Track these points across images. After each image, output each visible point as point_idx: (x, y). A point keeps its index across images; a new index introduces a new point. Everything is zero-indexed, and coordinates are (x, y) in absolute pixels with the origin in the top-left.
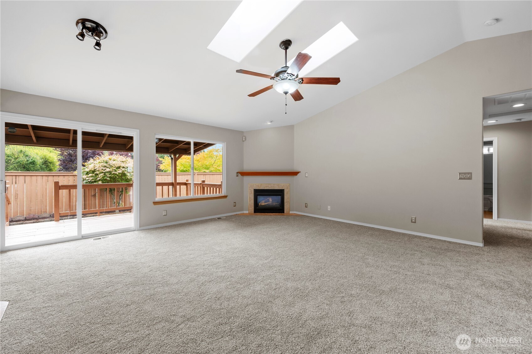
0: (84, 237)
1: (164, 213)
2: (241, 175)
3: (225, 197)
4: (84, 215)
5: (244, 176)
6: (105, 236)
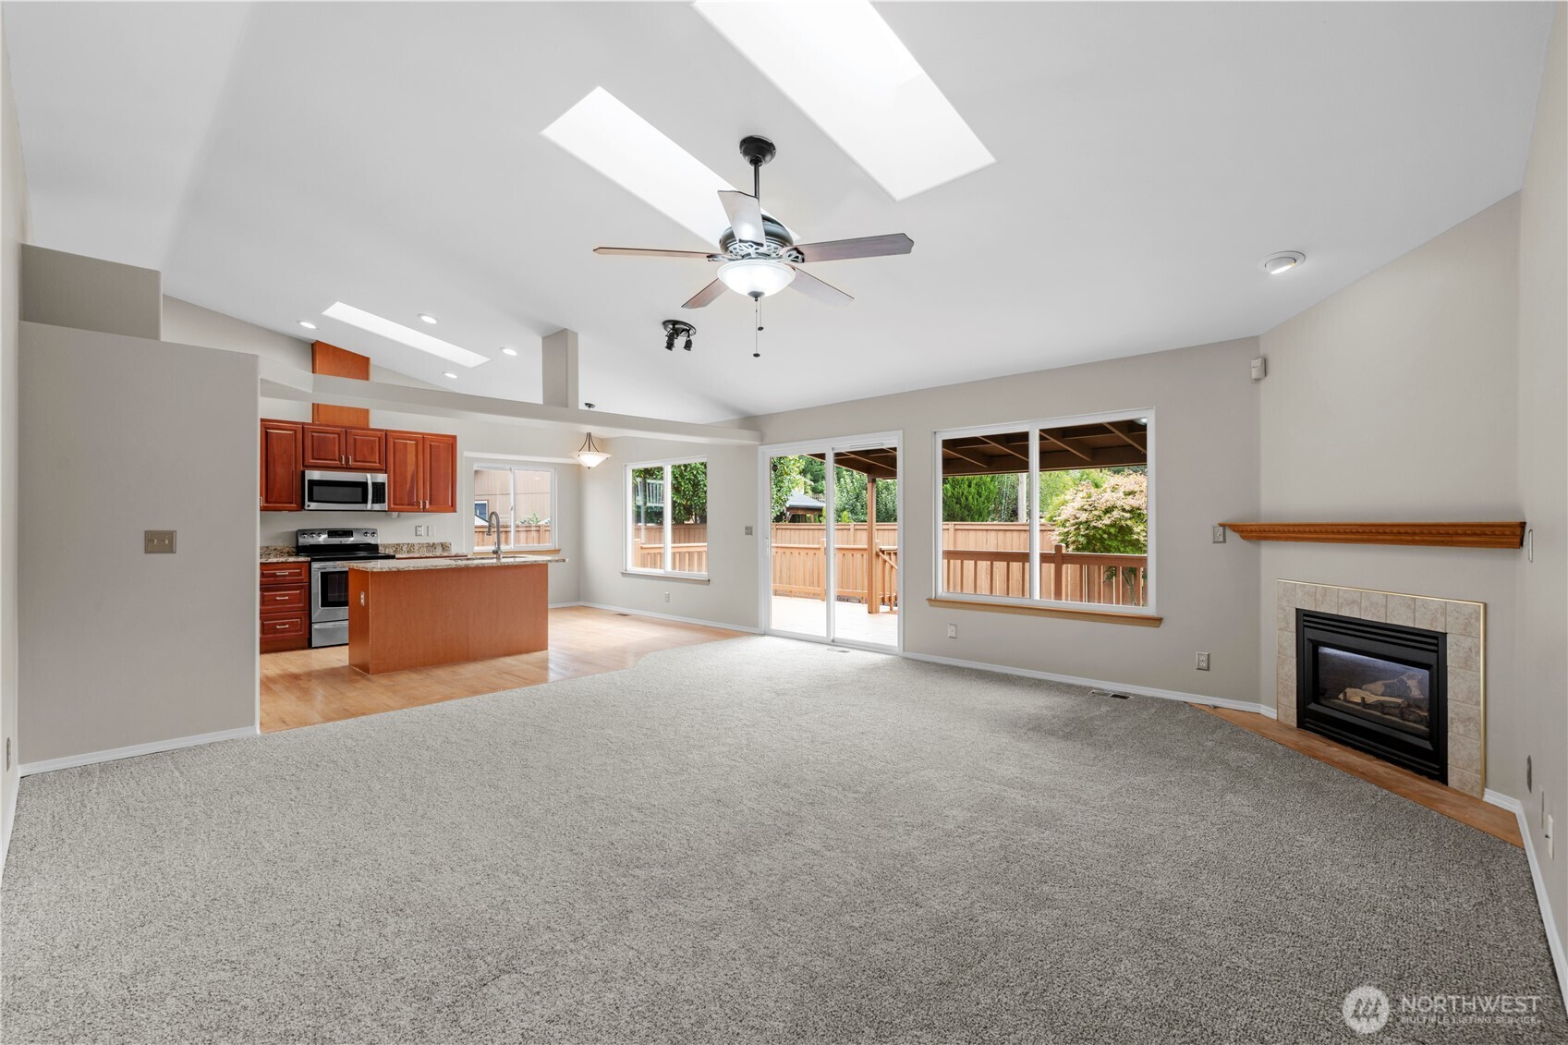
0: (834, 643)
1: (951, 631)
2: (1243, 537)
3: (1156, 621)
4: (841, 598)
5: (1264, 543)
6: (846, 650)
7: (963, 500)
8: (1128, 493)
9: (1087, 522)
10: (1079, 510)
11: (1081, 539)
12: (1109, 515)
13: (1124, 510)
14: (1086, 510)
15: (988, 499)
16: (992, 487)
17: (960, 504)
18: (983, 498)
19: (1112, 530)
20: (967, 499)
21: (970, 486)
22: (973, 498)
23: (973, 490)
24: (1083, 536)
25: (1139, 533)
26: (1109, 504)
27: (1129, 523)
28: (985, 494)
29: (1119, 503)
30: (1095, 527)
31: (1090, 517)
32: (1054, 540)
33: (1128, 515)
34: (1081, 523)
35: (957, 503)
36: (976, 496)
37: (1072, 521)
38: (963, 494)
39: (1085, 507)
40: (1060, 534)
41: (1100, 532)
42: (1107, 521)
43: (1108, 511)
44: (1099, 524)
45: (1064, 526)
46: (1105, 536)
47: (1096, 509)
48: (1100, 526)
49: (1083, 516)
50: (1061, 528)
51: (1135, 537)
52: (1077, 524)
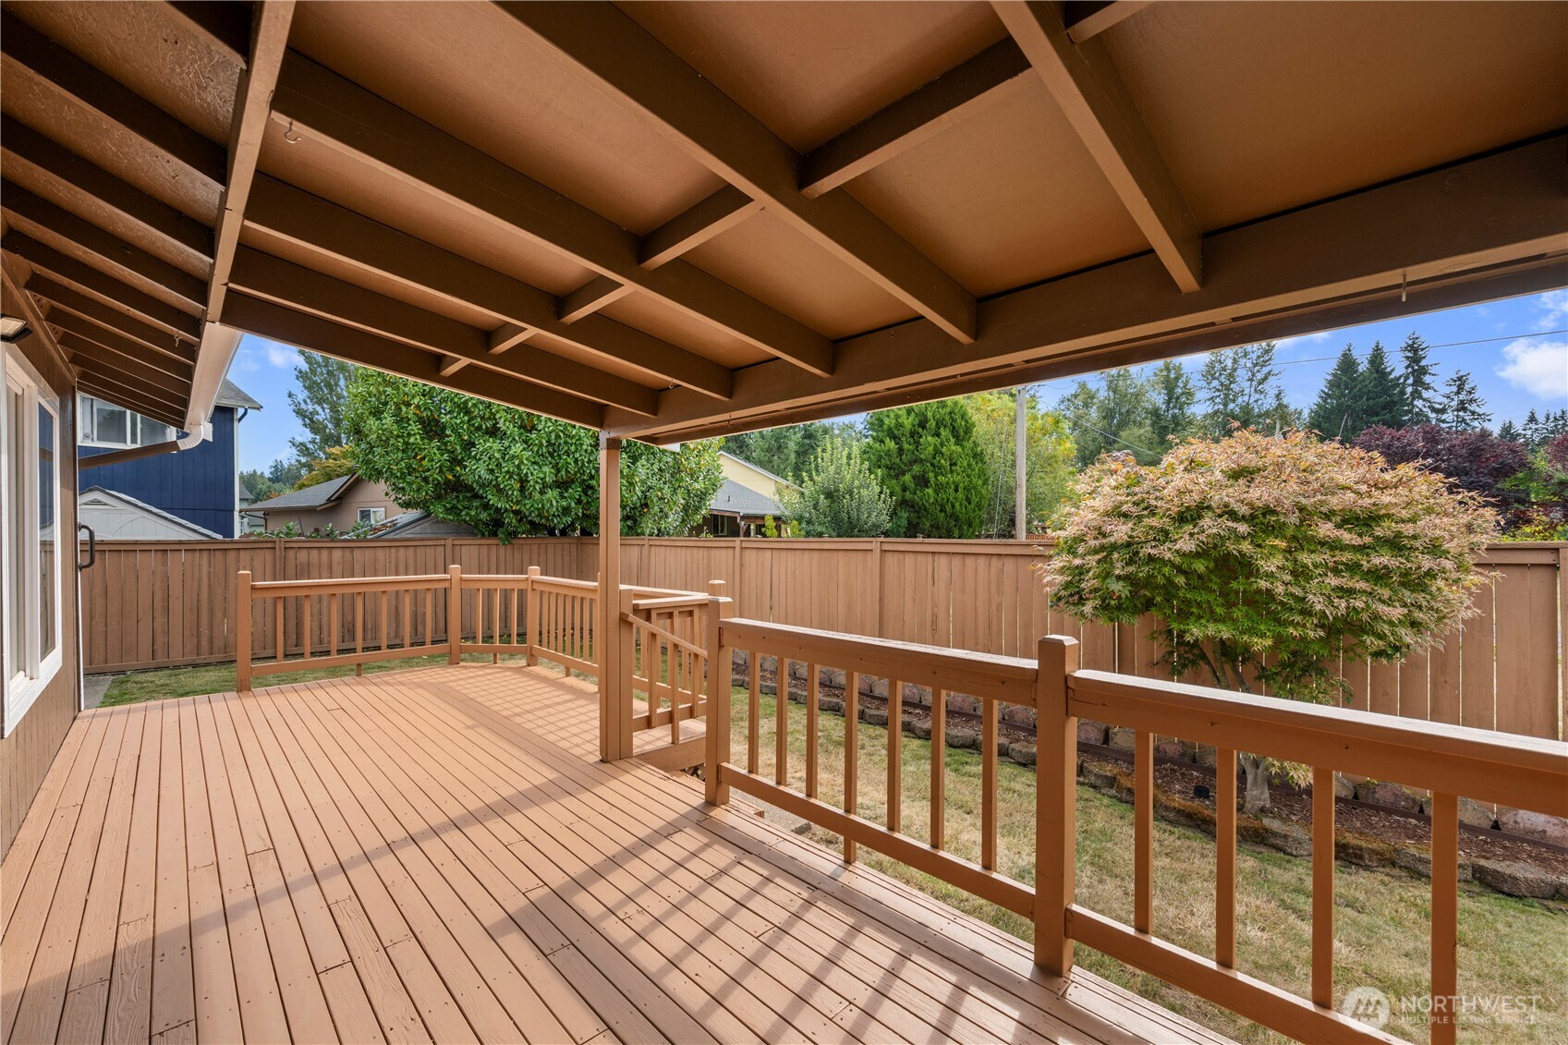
7: (948, 508)
8: (1235, 475)
9: (1129, 545)
10: (1107, 514)
11: (1117, 587)
12: (1189, 528)
13: (1233, 515)
14: (1125, 515)
15: (979, 506)
16: (984, 492)
17: (945, 512)
18: (972, 506)
19: (1200, 566)
20: (953, 506)
21: (956, 491)
22: (961, 504)
23: (960, 495)
24: (1119, 578)
25: (1270, 576)
26: (1192, 500)
27: (1246, 547)
28: (975, 499)
29: (1216, 498)
30: (1151, 559)
31: (1139, 533)
32: (1051, 584)
33: (1243, 528)
34: (1114, 547)
35: (941, 511)
36: (965, 503)
37: (1093, 543)
38: (948, 500)
39: (1124, 508)
40: (1062, 571)
41: (1166, 570)
42: (1187, 545)
43: (1188, 516)
44: (1165, 552)
45: (1072, 551)
46: (1181, 580)
47: (1153, 514)
48: (1168, 555)
49: (1121, 531)
50: (1065, 557)
51: (1263, 584)
52: (1103, 548)
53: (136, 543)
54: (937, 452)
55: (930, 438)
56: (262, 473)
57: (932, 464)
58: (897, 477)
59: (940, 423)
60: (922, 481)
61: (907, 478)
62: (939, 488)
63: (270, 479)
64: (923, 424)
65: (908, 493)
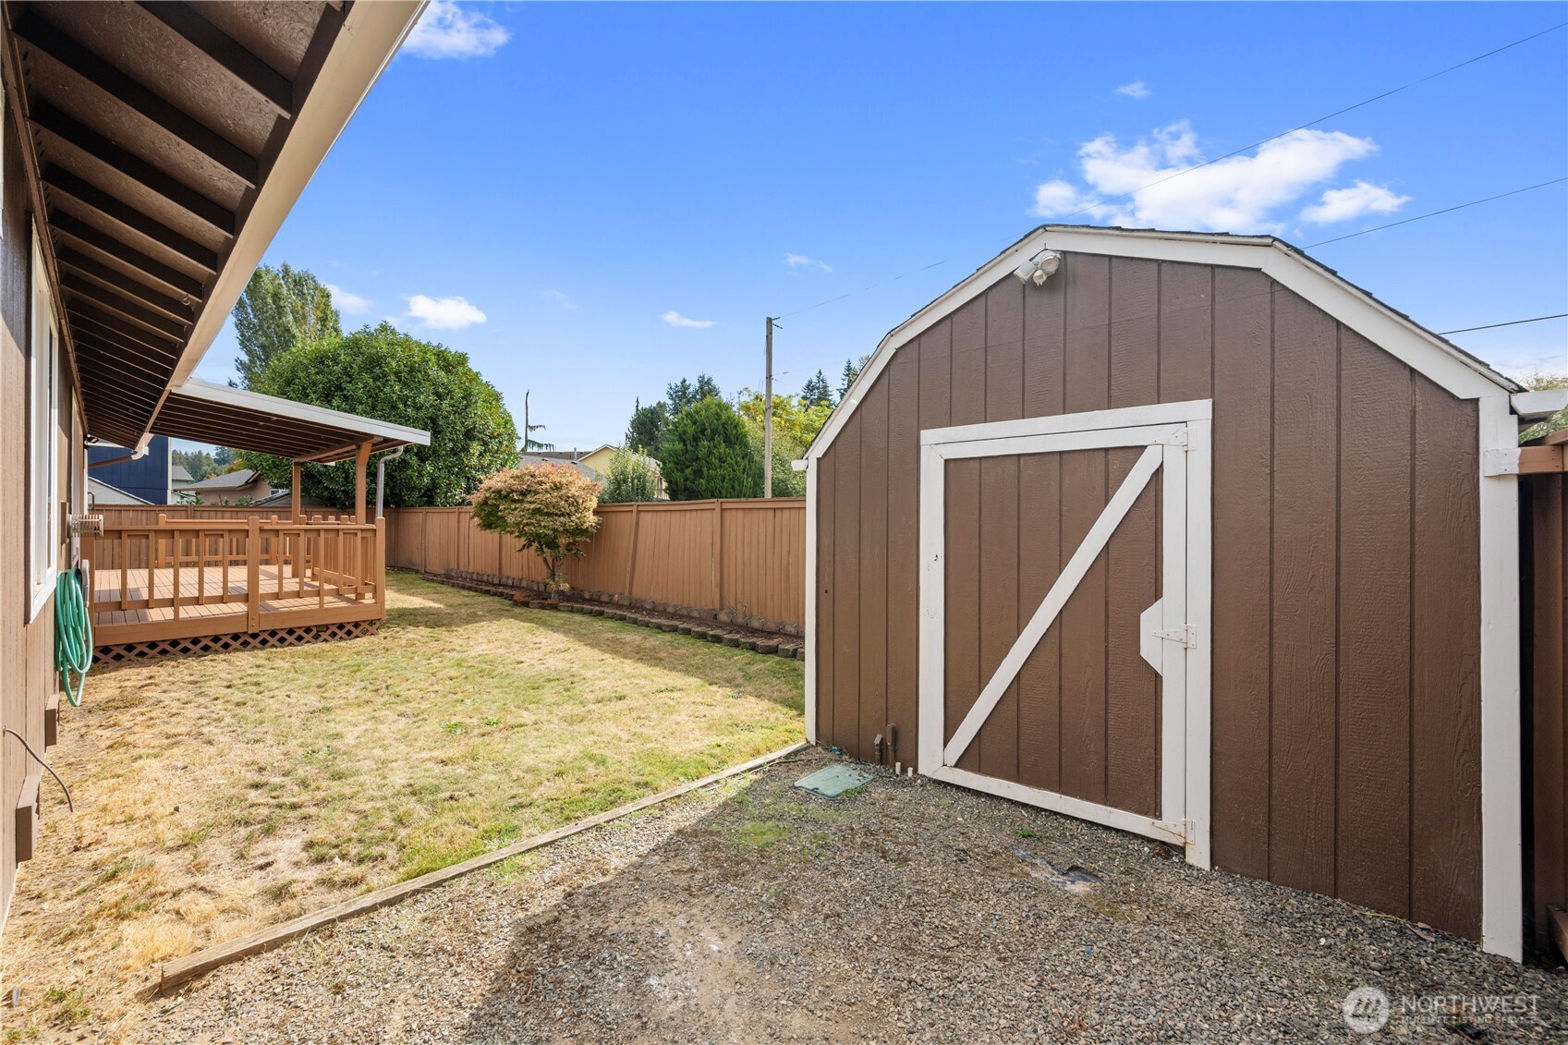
53: (103, 506)
54: (710, 453)
55: (706, 443)
56: (208, 454)
57: (707, 462)
58: (682, 471)
59: (714, 432)
60: (698, 473)
61: (688, 471)
62: (710, 479)
63: (216, 461)
64: (703, 431)
65: (688, 482)
